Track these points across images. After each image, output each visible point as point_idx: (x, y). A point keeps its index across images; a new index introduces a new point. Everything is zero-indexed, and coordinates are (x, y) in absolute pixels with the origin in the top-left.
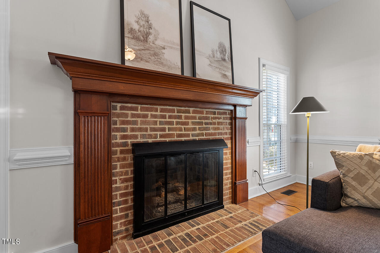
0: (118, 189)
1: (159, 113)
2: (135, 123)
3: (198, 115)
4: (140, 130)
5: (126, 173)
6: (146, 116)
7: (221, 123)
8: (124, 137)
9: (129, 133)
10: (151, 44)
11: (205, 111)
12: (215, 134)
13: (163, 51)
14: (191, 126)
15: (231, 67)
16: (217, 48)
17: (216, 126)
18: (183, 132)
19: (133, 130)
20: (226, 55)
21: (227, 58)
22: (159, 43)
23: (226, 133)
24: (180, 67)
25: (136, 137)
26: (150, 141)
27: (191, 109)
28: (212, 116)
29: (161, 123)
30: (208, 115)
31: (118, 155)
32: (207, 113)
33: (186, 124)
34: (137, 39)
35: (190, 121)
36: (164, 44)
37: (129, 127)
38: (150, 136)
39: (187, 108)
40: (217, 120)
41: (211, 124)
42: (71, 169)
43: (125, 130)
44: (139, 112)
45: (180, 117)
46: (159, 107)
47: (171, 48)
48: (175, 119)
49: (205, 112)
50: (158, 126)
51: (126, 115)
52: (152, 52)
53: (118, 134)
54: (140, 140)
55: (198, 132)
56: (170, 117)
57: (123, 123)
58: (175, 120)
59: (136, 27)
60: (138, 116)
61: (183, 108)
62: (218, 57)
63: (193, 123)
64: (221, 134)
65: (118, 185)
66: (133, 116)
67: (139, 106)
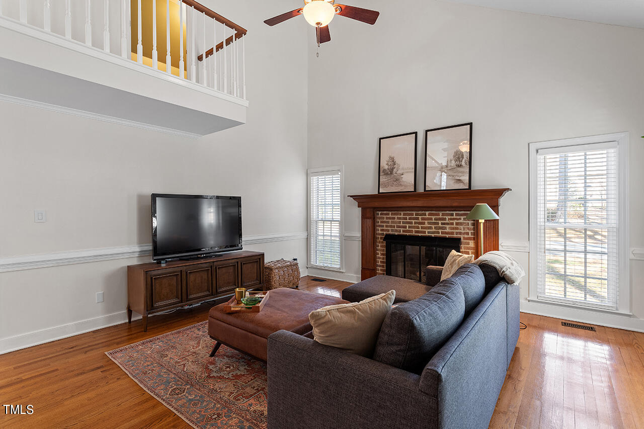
0: (379, 258)
1: (402, 216)
2: (388, 222)
3: (433, 217)
4: (391, 226)
5: (383, 250)
6: (394, 218)
7: (461, 224)
8: (382, 230)
9: (385, 228)
10: (395, 174)
11: (441, 213)
12: (452, 233)
13: (402, 176)
14: (426, 225)
15: (468, 170)
16: (452, 157)
17: (455, 226)
18: (420, 230)
19: (387, 226)
20: (464, 161)
21: (463, 163)
22: (400, 172)
23: (468, 234)
24: (413, 184)
25: (388, 231)
26: (396, 234)
27: (427, 213)
28: (449, 217)
29: (403, 223)
30: (444, 217)
31: (380, 240)
32: (443, 215)
33: (424, 223)
34: (386, 174)
35: (426, 222)
36: (403, 171)
37: (385, 224)
38: (396, 231)
39: (423, 212)
40: (455, 222)
41: (448, 224)
42: (361, 242)
43: (383, 226)
44: (390, 216)
45: (418, 219)
46: (402, 213)
47: (407, 172)
49: (441, 214)
50: (402, 224)
51: (383, 218)
52: (395, 179)
53: (379, 228)
54: (390, 232)
55: (434, 230)
56: (410, 219)
57: (382, 222)
58: (413, 221)
59: (386, 167)
60: (390, 218)
61: (420, 212)
62: (452, 165)
63: (429, 223)
64: (460, 233)
65: (379, 256)
66: (387, 218)
67: (390, 213)
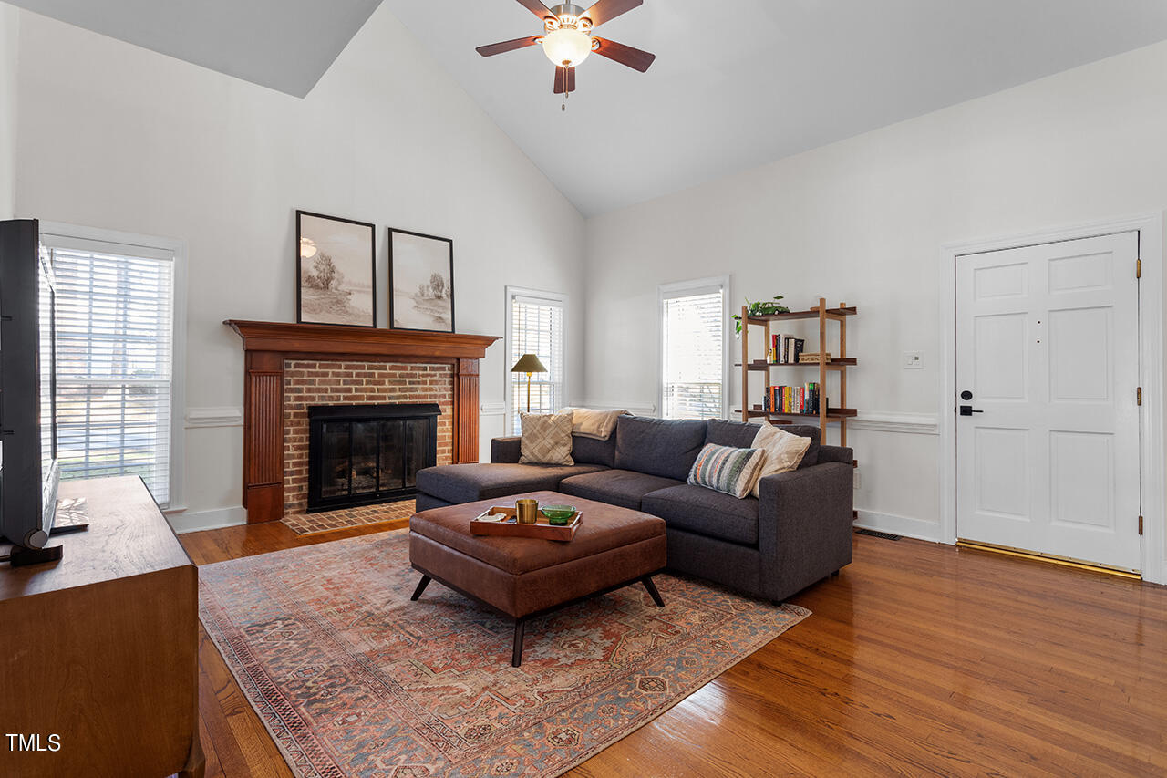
0: (291, 457)
1: (342, 371)
2: (313, 382)
3: (398, 373)
4: (318, 390)
5: (301, 440)
6: (326, 374)
7: (436, 382)
8: (298, 399)
9: (305, 394)
10: (333, 290)
11: (409, 366)
12: (425, 397)
13: (349, 297)
14: (387, 386)
15: (450, 306)
16: (429, 283)
17: (428, 386)
18: (376, 394)
19: (309, 390)
20: (444, 291)
21: (444, 295)
22: (344, 288)
23: (444, 396)
24: (372, 314)
25: (313, 399)
26: (331, 403)
27: (388, 365)
28: (421, 372)
29: (345, 383)
30: (414, 372)
31: (292, 418)
32: (412, 368)
33: (383, 383)
34: (316, 287)
35: (386, 380)
36: (350, 288)
37: (304, 387)
38: (331, 398)
39: (382, 364)
40: (428, 379)
41: (419, 383)
42: (241, 430)
43: (300, 391)
44: (318, 370)
45: (372, 375)
46: (343, 364)
47: (359, 292)
48: (365, 377)
49: (409, 368)
50: (342, 386)
51: (302, 374)
52: (334, 301)
53: (292, 395)
54: (318, 402)
55: (398, 393)
56: (357, 375)
57: (298, 382)
58: (364, 379)
59: (315, 273)
60: (317, 374)
61: (376, 364)
62: (430, 294)
63: (390, 382)
64: (435, 396)
65: (291, 452)
66: (310, 374)
67: (318, 363)
